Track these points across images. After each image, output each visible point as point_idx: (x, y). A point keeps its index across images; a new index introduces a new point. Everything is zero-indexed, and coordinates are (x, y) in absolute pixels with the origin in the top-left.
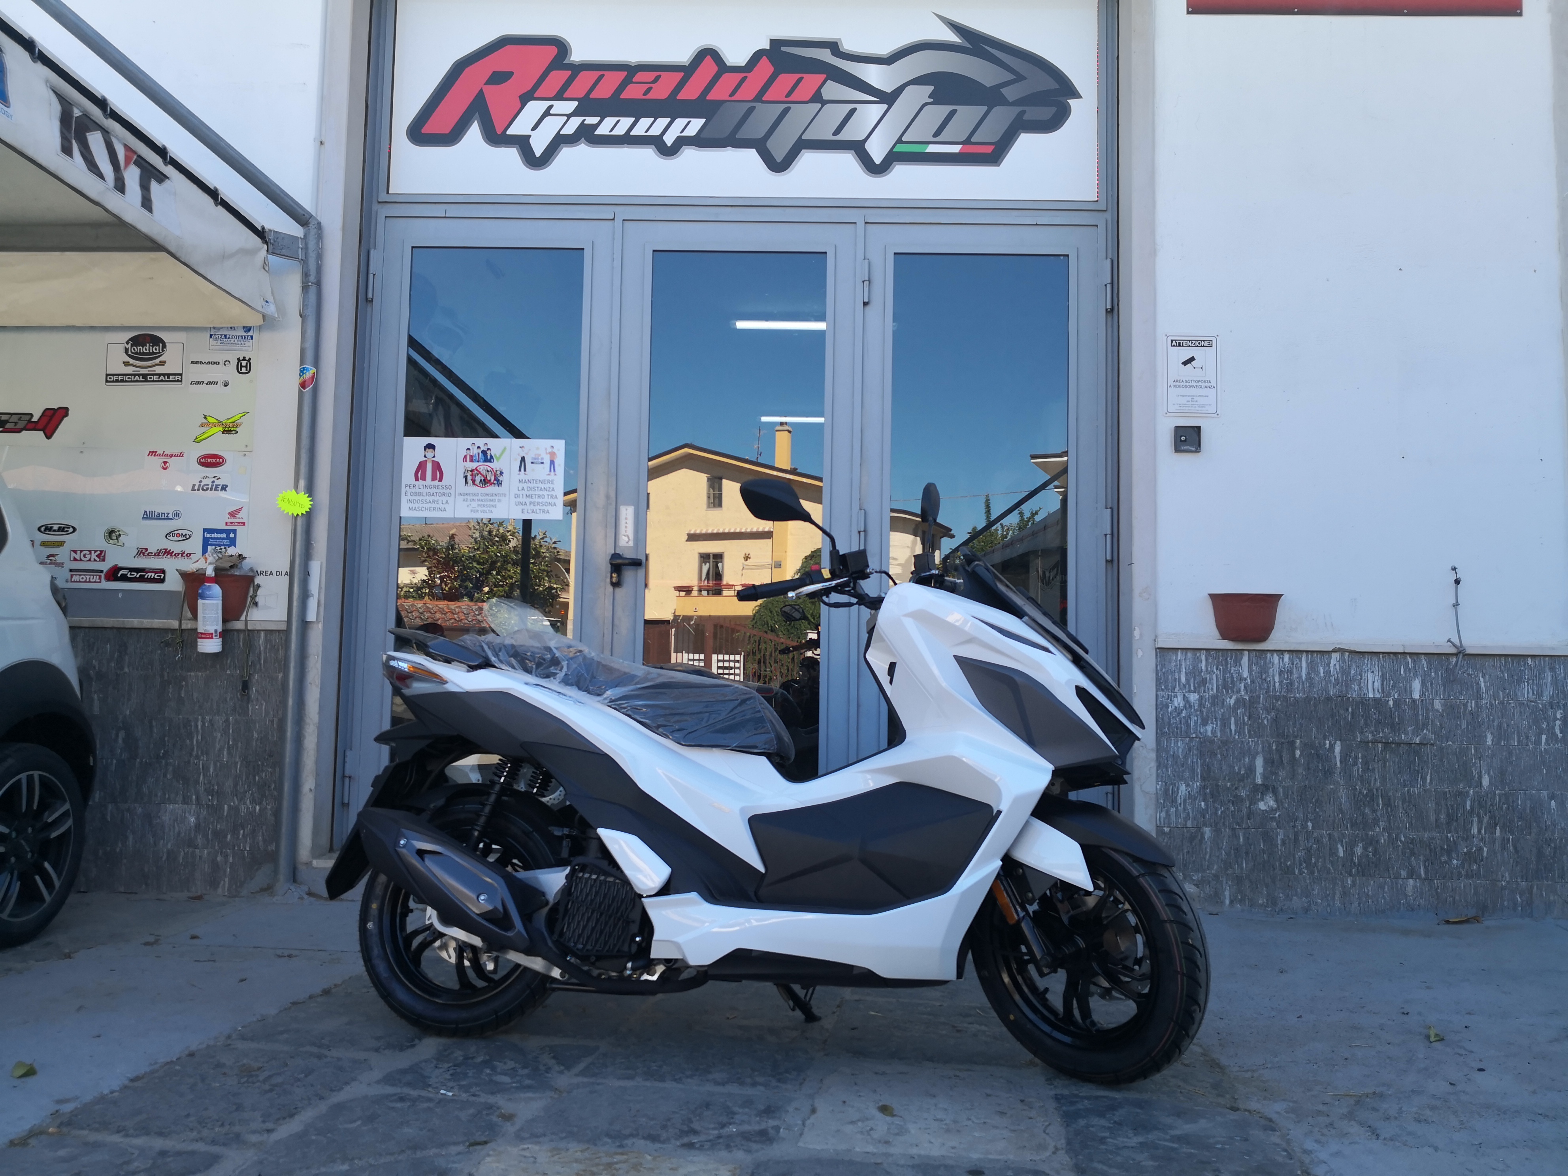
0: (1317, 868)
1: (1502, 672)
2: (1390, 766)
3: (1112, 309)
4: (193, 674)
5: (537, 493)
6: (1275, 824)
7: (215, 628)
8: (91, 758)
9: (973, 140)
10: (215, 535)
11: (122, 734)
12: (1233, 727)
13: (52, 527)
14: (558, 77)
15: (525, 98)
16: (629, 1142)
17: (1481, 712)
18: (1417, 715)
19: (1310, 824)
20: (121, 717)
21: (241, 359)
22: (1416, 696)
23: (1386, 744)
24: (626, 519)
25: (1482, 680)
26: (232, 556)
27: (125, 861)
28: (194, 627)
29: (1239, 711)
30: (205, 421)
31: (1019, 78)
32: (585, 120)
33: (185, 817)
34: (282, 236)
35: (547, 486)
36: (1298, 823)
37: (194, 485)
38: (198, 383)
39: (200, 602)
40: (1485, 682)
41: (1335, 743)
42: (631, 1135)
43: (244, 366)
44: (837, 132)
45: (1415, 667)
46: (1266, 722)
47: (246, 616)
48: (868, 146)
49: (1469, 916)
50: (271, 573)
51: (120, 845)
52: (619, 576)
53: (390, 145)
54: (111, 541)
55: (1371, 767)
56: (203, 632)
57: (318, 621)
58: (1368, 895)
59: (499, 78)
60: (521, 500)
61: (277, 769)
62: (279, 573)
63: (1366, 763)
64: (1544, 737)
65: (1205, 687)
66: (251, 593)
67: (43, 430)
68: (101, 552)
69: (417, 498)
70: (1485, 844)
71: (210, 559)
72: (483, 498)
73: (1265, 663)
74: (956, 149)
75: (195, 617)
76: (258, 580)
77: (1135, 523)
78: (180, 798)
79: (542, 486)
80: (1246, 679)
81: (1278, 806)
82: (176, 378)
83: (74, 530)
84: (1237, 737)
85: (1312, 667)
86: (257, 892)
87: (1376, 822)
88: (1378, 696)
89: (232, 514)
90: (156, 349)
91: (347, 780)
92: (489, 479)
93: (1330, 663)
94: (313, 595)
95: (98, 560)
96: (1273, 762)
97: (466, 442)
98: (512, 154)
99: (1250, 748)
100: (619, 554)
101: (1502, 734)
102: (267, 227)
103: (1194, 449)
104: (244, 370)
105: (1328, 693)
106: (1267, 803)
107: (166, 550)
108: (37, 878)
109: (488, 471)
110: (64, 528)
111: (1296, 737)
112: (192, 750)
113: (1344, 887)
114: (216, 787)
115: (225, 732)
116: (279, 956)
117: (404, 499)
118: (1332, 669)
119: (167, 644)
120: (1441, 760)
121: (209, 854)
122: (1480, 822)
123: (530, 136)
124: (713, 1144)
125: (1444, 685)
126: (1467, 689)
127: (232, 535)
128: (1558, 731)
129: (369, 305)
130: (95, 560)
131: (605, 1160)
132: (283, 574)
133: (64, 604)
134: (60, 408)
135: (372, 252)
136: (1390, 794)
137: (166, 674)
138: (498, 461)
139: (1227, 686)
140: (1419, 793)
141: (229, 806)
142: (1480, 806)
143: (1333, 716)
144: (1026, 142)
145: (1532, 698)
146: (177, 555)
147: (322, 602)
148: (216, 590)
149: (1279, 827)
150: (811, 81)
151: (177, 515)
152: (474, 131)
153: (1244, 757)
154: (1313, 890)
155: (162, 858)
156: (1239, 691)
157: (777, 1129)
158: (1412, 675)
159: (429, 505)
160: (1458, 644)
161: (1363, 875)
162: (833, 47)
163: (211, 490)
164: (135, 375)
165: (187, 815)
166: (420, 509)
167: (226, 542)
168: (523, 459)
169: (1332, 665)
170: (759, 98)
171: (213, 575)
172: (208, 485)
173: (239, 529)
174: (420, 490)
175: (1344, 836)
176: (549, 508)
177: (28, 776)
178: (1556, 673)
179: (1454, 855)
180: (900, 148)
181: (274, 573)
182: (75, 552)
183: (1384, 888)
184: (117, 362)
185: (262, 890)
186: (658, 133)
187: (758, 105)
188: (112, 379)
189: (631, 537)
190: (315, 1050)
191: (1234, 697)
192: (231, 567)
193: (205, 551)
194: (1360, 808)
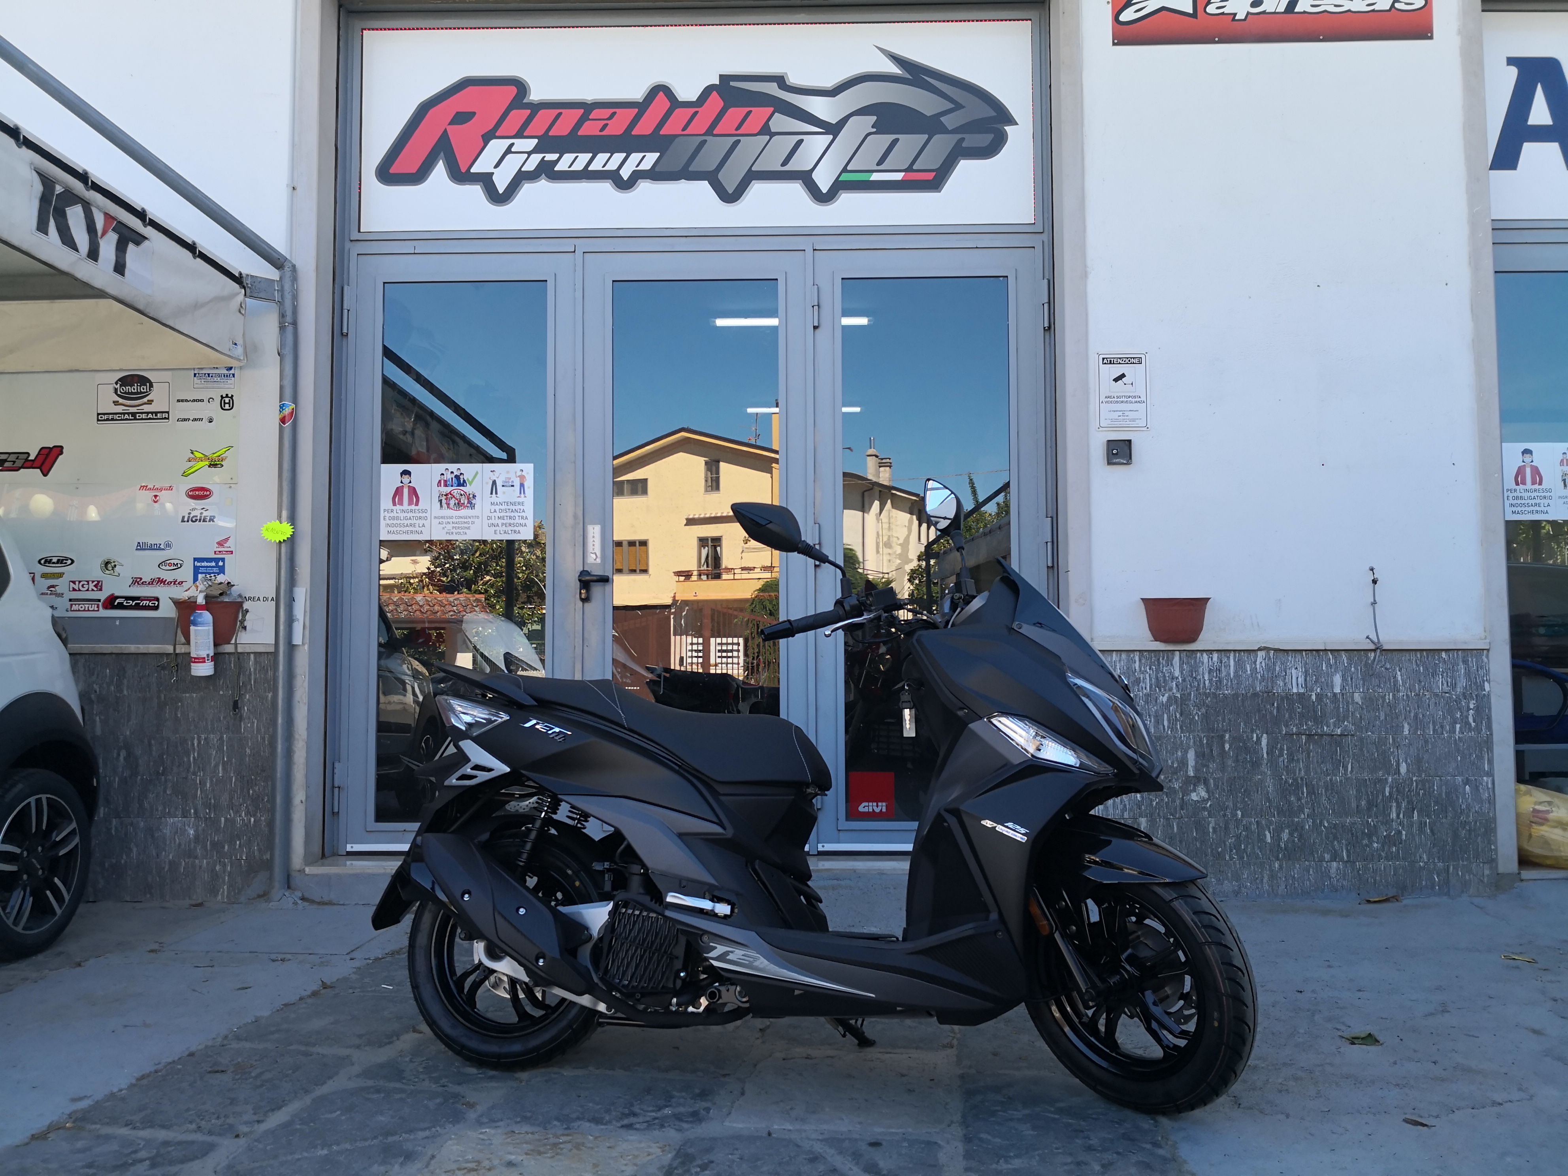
0: (1247, 854)
1: (1417, 665)
2: (1313, 757)
3: (1049, 327)
4: (187, 695)
5: (508, 514)
6: (1206, 813)
7: (208, 652)
8: (95, 780)
9: (915, 167)
10: (205, 564)
11: (123, 753)
12: (1166, 723)
13: (51, 560)
14: (518, 116)
15: (487, 138)
16: (576, 1124)
17: (1398, 704)
18: (1339, 707)
19: (1239, 813)
20: (121, 737)
21: (224, 396)
22: (1337, 690)
23: (1310, 736)
24: (594, 537)
25: (1399, 673)
26: (221, 583)
27: (130, 872)
28: (187, 651)
29: (1171, 708)
30: (192, 456)
31: (958, 106)
32: (544, 157)
33: (186, 830)
34: (259, 280)
35: (517, 507)
36: (1228, 813)
37: (183, 517)
38: (185, 420)
39: (192, 628)
40: (1401, 675)
41: (1262, 736)
42: (579, 1119)
43: (227, 402)
44: (784, 164)
45: (1336, 663)
46: (1197, 718)
47: (236, 640)
48: (815, 176)
49: (1390, 895)
50: (259, 599)
51: (124, 857)
52: (588, 591)
53: (360, 184)
54: (107, 572)
55: (1295, 758)
56: (196, 656)
57: (303, 644)
58: (1294, 877)
59: (462, 118)
60: (493, 521)
61: (270, 783)
62: (266, 599)
63: (1291, 755)
64: (1458, 726)
65: (1138, 686)
66: (240, 618)
67: (40, 468)
68: (98, 582)
69: (395, 522)
70: (1403, 828)
71: (201, 587)
72: (457, 520)
73: (1195, 661)
74: (899, 176)
75: (188, 642)
76: (246, 606)
77: (1071, 533)
78: (179, 813)
79: (514, 508)
80: (1177, 678)
81: (1209, 796)
82: (164, 415)
83: (73, 562)
84: (1170, 732)
85: (1239, 664)
86: (254, 899)
87: (1301, 809)
88: (1302, 691)
89: (220, 544)
90: (143, 389)
91: (336, 790)
92: (462, 502)
93: (1256, 661)
94: (298, 620)
95: (95, 589)
96: (1204, 755)
97: (440, 467)
98: (476, 191)
99: (1182, 742)
100: (587, 571)
101: (1418, 723)
102: (244, 272)
103: (1125, 462)
104: (227, 406)
105: (1254, 688)
106: (1199, 794)
107: (159, 578)
108: (48, 893)
109: (461, 495)
110: (63, 560)
111: (1225, 731)
112: (190, 767)
113: (1271, 870)
114: (213, 801)
115: (220, 749)
116: (273, 961)
117: (383, 523)
118: (1258, 667)
119: (163, 668)
120: (1361, 750)
121: (208, 863)
122: (1399, 807)
123: (493, 173)
124: (650, 1125)
125: (1363, 680)
126: (1385, 682)
127: (221, 564)
128: (1471, 720)
129: (345, 339)
130: (93, 590)
131: (553, 1140)
132: (270, 599)
133: (64, 636)
134: (55, 447)
135: (346, 288)
136: (1314, 782)
137: (162, 696)
138: (470, 485)
139: (1160, 684)
140: (1341, 781)
141: (226, 819)
142: (1398, 790)
143: (1259, 711)
144: (965, 167)
145: (1446, 689)
146: (169, 583)
147: (307, 624)
148: (207, 616)
149: (1210, 816)
150: (760, 113)
151: (168, 545)
152: (440, 169)
153: (1177, 752)
154: (1243, 874)
155: (164, 868)
156: (1171, 689)
157: (707, 1110)
158: (1333, 670)
159: (407, 528)
160: (1376, 640)
161: (1289, 859)
162: (780, 80)
163: (200, 521)
164: (124, 414)
165: (187, 827)
166: (398, 533)
167: (216, 570)
168: (494, 483)
169: (1258, 663)
170: (710, 132)
171: (204, 603)
172: (197, 516)
173: (227, 557)
174: (397, 515)
175: (1271, 823)
176: (520, 528)
177: (37, 800)
178: (1468, 665)
179: (1375, 839)
180: (845, 177)
181: (261, 599)
182: (74, 582)
183: (1309, 872)
184: (108, 402)
185: (259, 896)
186: (615, 168)
187: (709, 138)
188: (103, 417)
189: (599, 554)
190: (303, 1048)
191: (1167, 695)
192: (221, 594)
193: (195, 579)
194: (1285, 797)
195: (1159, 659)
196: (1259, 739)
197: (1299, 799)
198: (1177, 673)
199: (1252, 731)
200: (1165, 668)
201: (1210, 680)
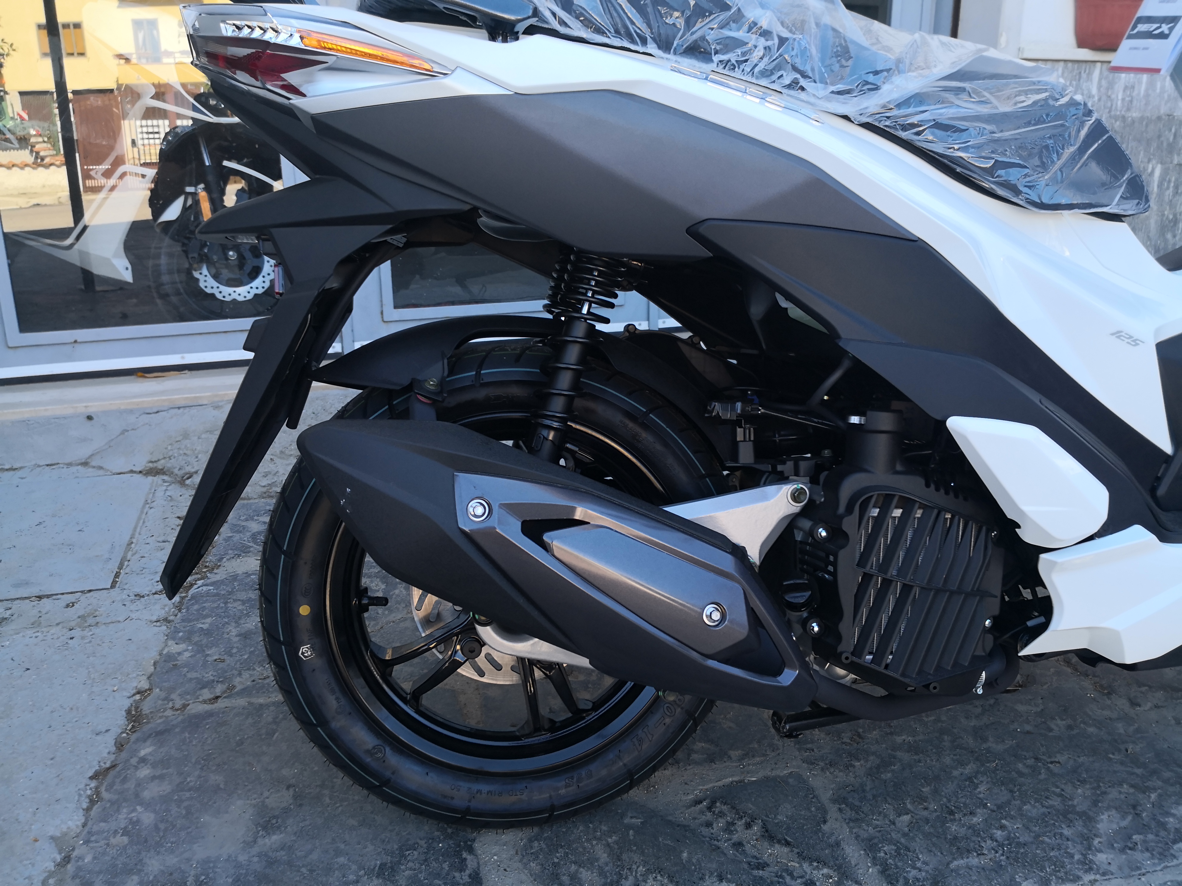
194: (1163, 235)
195: (1080, 73)
196: (1153, 170)
197: (1174, 236)
198: (1094, 91)
199: (1149, 161)
200: (1085, 84)
201: (1123, 100)
